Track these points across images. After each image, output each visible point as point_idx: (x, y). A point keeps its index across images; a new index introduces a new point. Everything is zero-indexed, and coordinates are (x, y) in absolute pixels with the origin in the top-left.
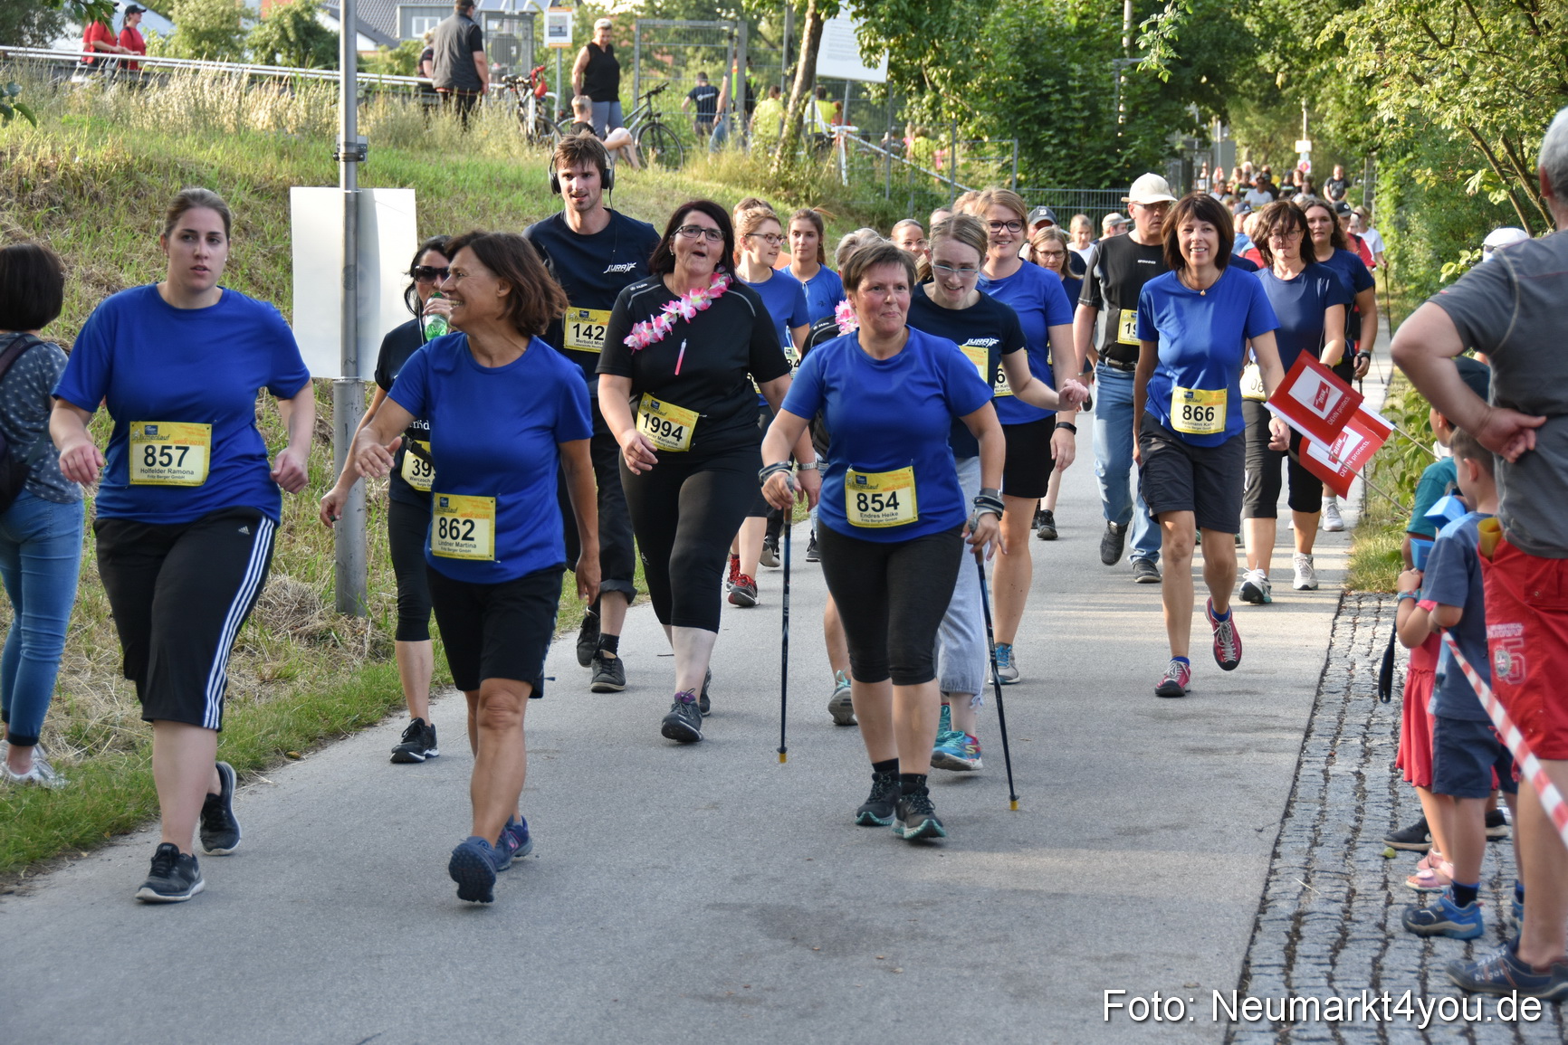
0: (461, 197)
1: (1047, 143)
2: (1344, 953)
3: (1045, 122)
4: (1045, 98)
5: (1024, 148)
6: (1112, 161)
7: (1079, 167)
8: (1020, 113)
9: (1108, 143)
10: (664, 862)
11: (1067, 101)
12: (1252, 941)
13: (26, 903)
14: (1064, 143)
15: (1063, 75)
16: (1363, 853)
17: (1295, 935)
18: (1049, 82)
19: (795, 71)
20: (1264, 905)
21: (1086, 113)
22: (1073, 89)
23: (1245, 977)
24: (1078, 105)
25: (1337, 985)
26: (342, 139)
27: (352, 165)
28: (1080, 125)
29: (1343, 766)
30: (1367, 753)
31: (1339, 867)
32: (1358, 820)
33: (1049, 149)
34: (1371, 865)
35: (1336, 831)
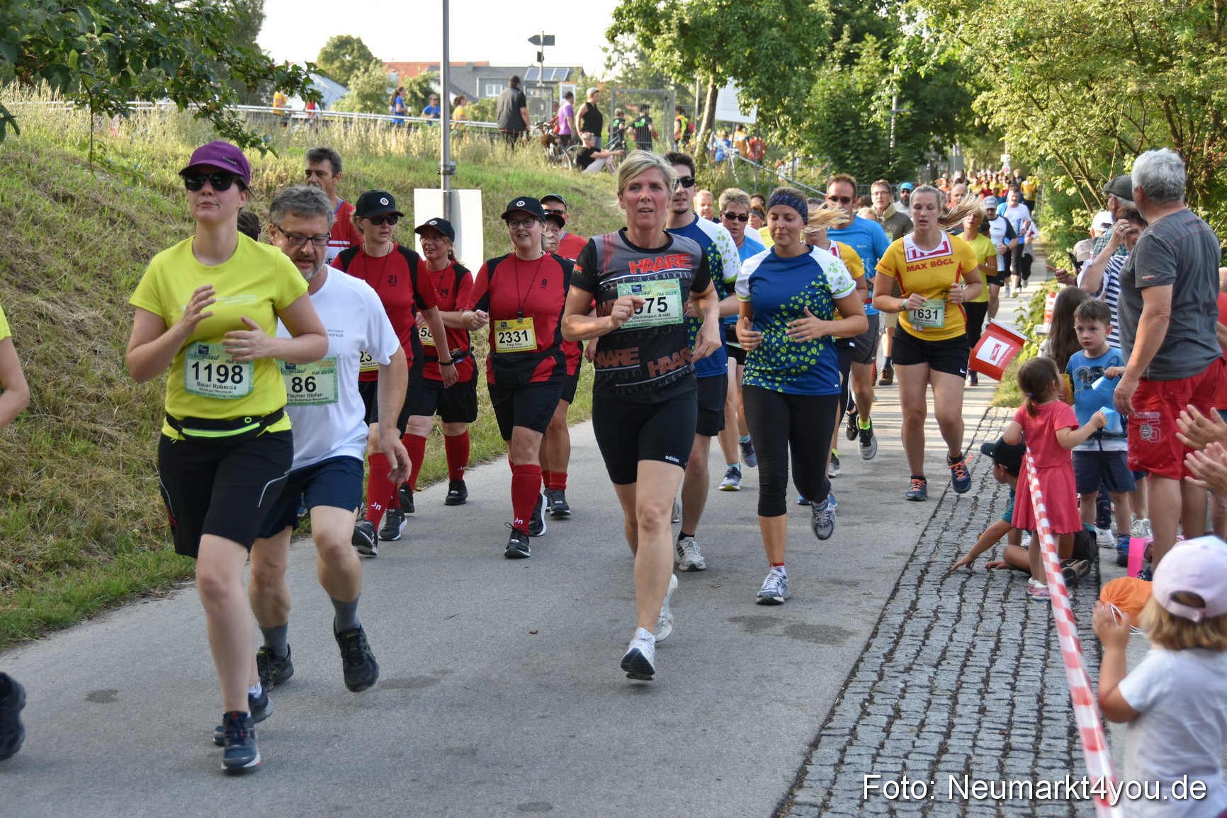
0: (510, 191)
1: (848, 158)
2: (948, 579)
3: (845, 146)
4: (846, 132)
5: (834, 161)
6: (885, 168)
7: (866, 172)
8: (831, 141)
9: (883, 158)
10: (607, 538)
11: (859, 134)
12: (903, 574)
14: (857, 158)
15: (856, 117)
16: (968, 535)
17: (925, 572)
18: (849, 123)
19: (701, 119)
20: (913, 557)
21: (870, 141)
22: (862, 127)
23: (896, 590)
24: (865, 136)
25: (941, 594)
26: (442, 163)
27: (448, 177)
28: (867, 148)
30: (982, 488)
31: (955, 541)
32: (970, 519)
33: (849, 162)
34: (971, 541)
35: (957, 524)
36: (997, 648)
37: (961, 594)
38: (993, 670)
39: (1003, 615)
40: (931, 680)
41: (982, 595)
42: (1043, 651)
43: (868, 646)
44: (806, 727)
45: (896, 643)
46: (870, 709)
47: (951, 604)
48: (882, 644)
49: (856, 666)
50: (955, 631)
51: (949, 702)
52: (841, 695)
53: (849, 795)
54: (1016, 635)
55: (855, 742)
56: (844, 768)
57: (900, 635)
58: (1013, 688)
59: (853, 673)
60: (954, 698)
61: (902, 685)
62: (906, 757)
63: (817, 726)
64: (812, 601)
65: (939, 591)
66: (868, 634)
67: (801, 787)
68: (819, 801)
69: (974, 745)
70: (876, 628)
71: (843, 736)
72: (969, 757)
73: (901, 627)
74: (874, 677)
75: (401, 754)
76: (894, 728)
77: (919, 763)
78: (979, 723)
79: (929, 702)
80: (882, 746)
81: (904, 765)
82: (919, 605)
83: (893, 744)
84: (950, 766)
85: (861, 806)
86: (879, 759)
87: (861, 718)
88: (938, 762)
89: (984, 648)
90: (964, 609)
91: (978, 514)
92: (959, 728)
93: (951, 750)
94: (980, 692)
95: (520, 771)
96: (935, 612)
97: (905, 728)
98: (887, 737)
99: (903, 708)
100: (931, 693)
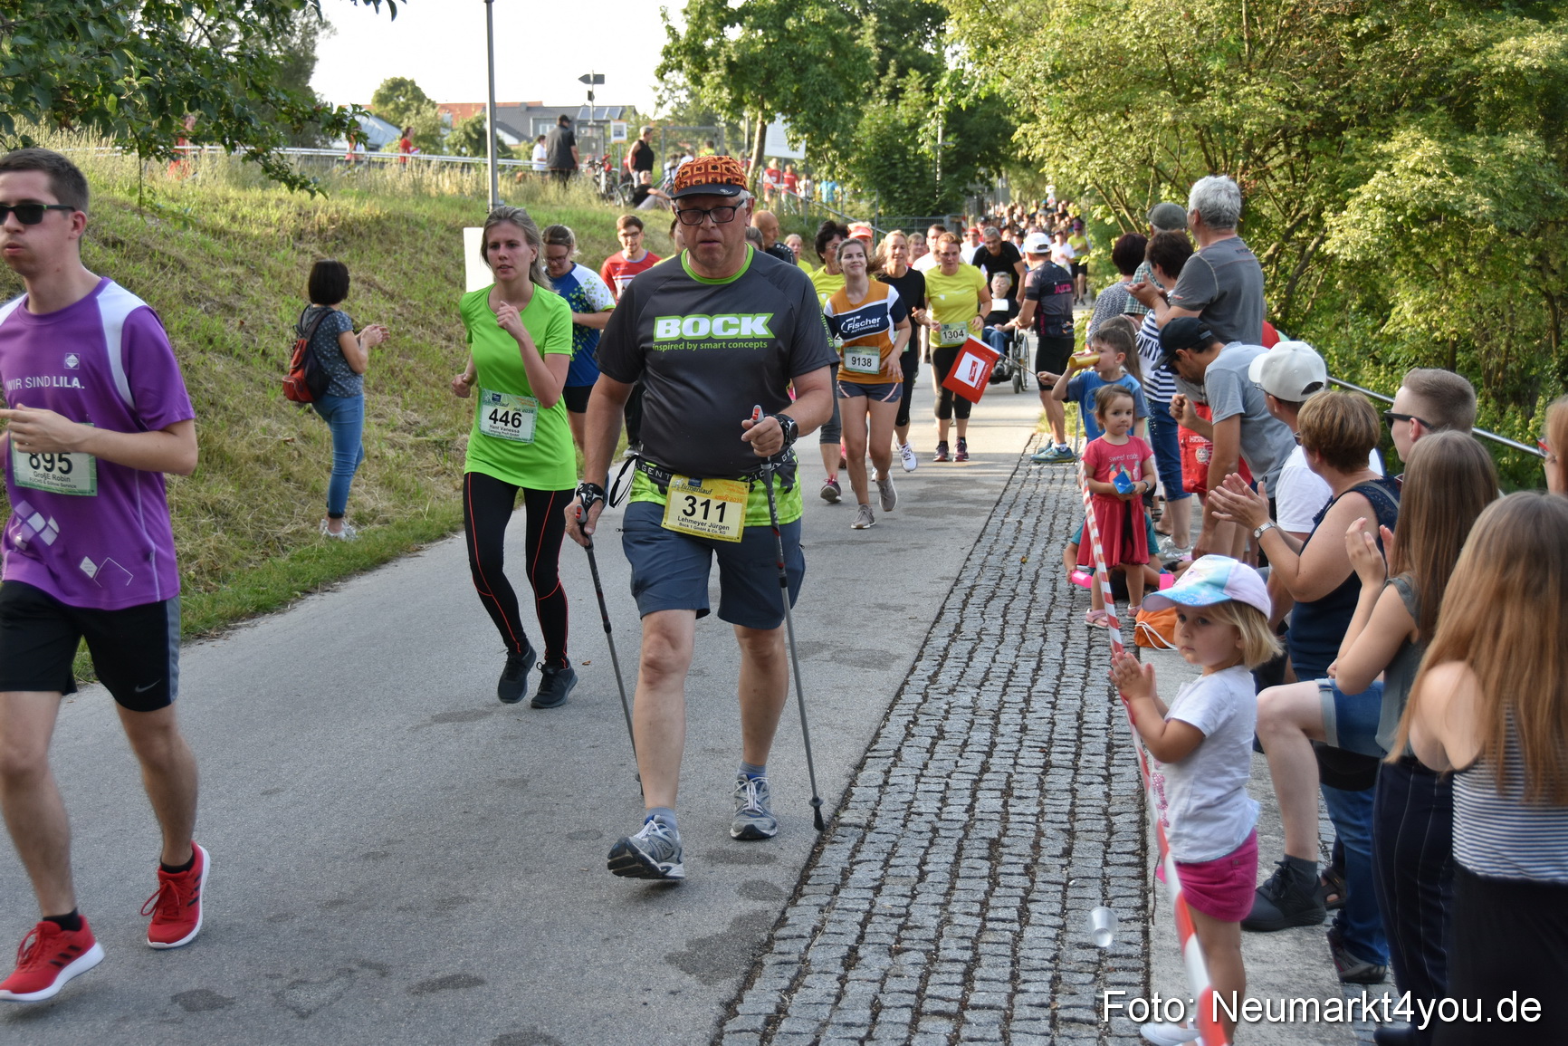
1: (896, 192)
2: (992, 602)
3: (893, 179)
4: (894, 165)
5: (882, 194)
8: (879, 175)
9: (930, 191)
11: (906, 167)
12: (948, 598)
13: (336, 595)
14: (904, 191)
15: (903, 150)
16: (1011, 559)
17: (969, 595)
18: (897, 156)
19: (751, 156)
20: (958, 581)
21: (917, 174)
22: (909, 160)
23: (941, 614)
24: (912, 169)
25: (985, 616)
26: (490, 201)
28: (914, 181)
29: (1012, 519)
30: (1026, 512)
31: (999, 564)
33: (897, 195)
35: (1000, 549)
36: (1039, 668)
37: (1004, 616)
38: (1034, 689)
39: (1044, 635)
40: (974, 700)
41: (1024, 617)
42: (1083, 670)
43: (913, 669)
44: (853, 752)
45: (941, 665)
46: (915, 730)
47: (994, 628)
48: (926, 667)
49: (902, 689)
50: (997, 652)
51: (992, 722)
52: (886, 717)
53: (894, 815)
54: (1057, 655)
55: (899, 764)
56: (888, 789)
57: (945, 657)
58: (1054, 707)
59: (898, 696)
60: (996, 718)
61: (946, 707)
62: (949, 776)
63: (862, 749)
64: (859, 626)
65: (983, 613)
66: (914, 658)
67: (846, 809)
68: (864, 822)
69: (1016, 763)
70: (921, 651)
71: (888, 757)
72: (1010, 775)
73: (946, 649)
74: (919, 699)
75: (453, 787)
76: (937, 748)
77: (962, 782)
78: (1020, 742)
79: (972, 723)
80: (926, 766)
81: (947, 784)
82: (964, 628)
83: (937, 764)
84: (991, 785)
85: (904, 826)
86: (923, 780)
87: (905, 739)
88: (980, 780)
89: (1026, 668)
90: (1007, 631)
91: (1021, 537)
92: (1001, 747)
93: (993, 769)
94: (1021, 711)
95: (571, 801)
96: (979, 634)
97: (948, 748)
98: (931, 758)
99: (946, 729)
100: (974, 713)
